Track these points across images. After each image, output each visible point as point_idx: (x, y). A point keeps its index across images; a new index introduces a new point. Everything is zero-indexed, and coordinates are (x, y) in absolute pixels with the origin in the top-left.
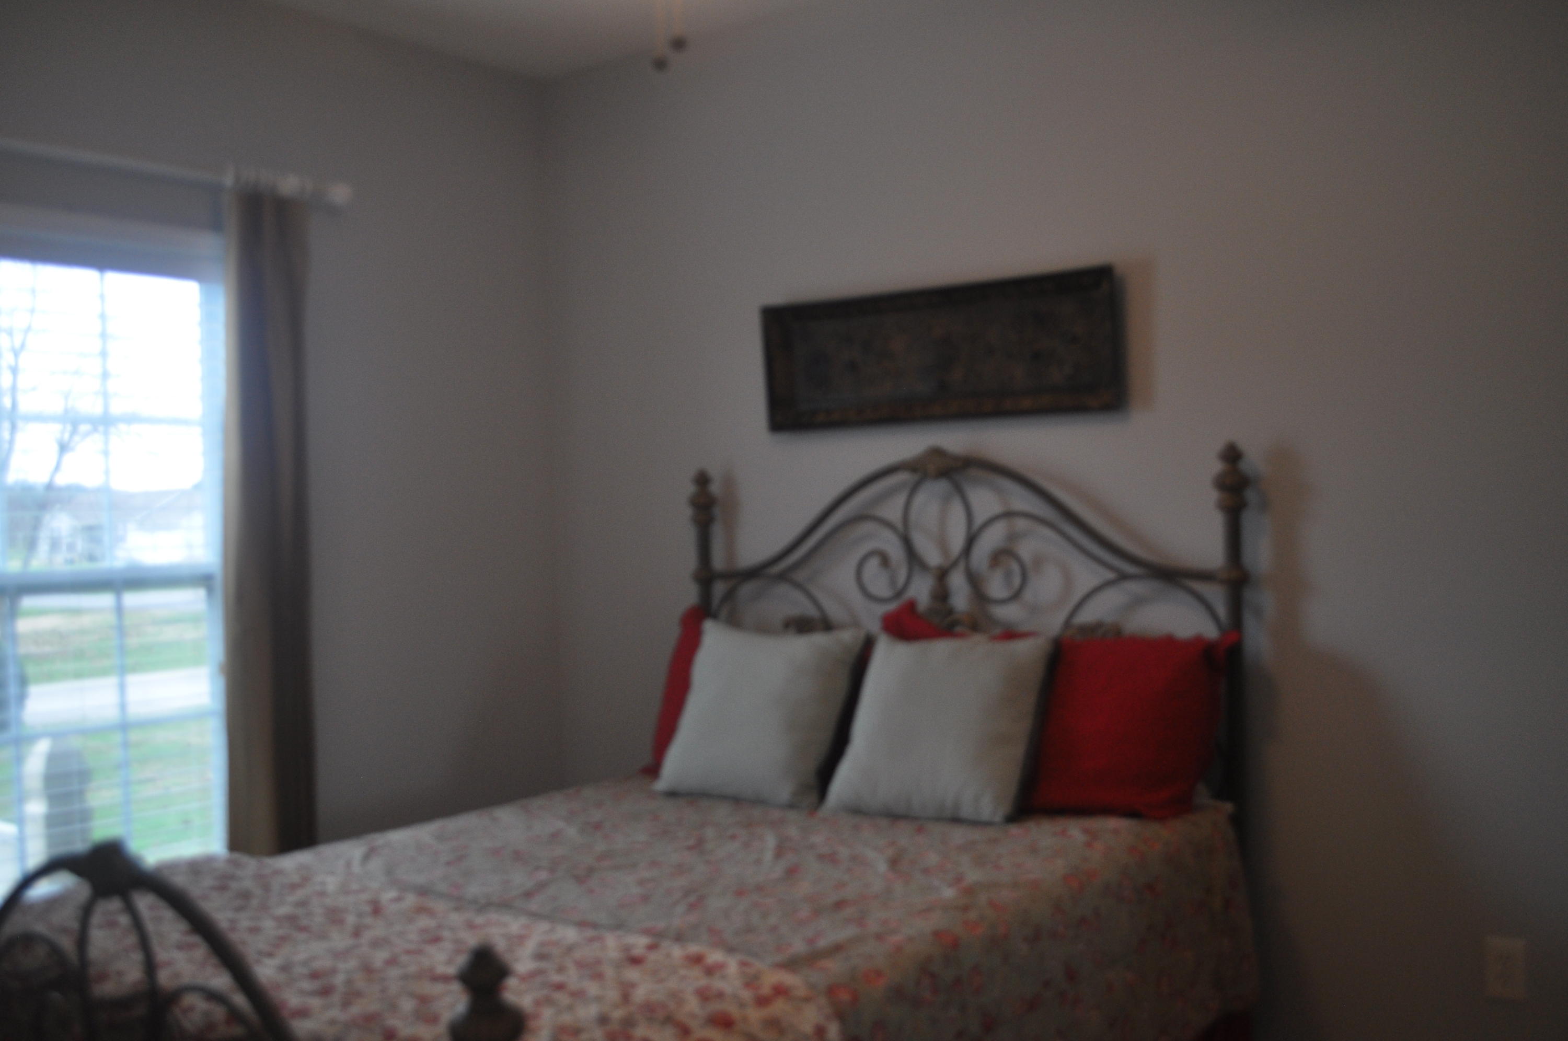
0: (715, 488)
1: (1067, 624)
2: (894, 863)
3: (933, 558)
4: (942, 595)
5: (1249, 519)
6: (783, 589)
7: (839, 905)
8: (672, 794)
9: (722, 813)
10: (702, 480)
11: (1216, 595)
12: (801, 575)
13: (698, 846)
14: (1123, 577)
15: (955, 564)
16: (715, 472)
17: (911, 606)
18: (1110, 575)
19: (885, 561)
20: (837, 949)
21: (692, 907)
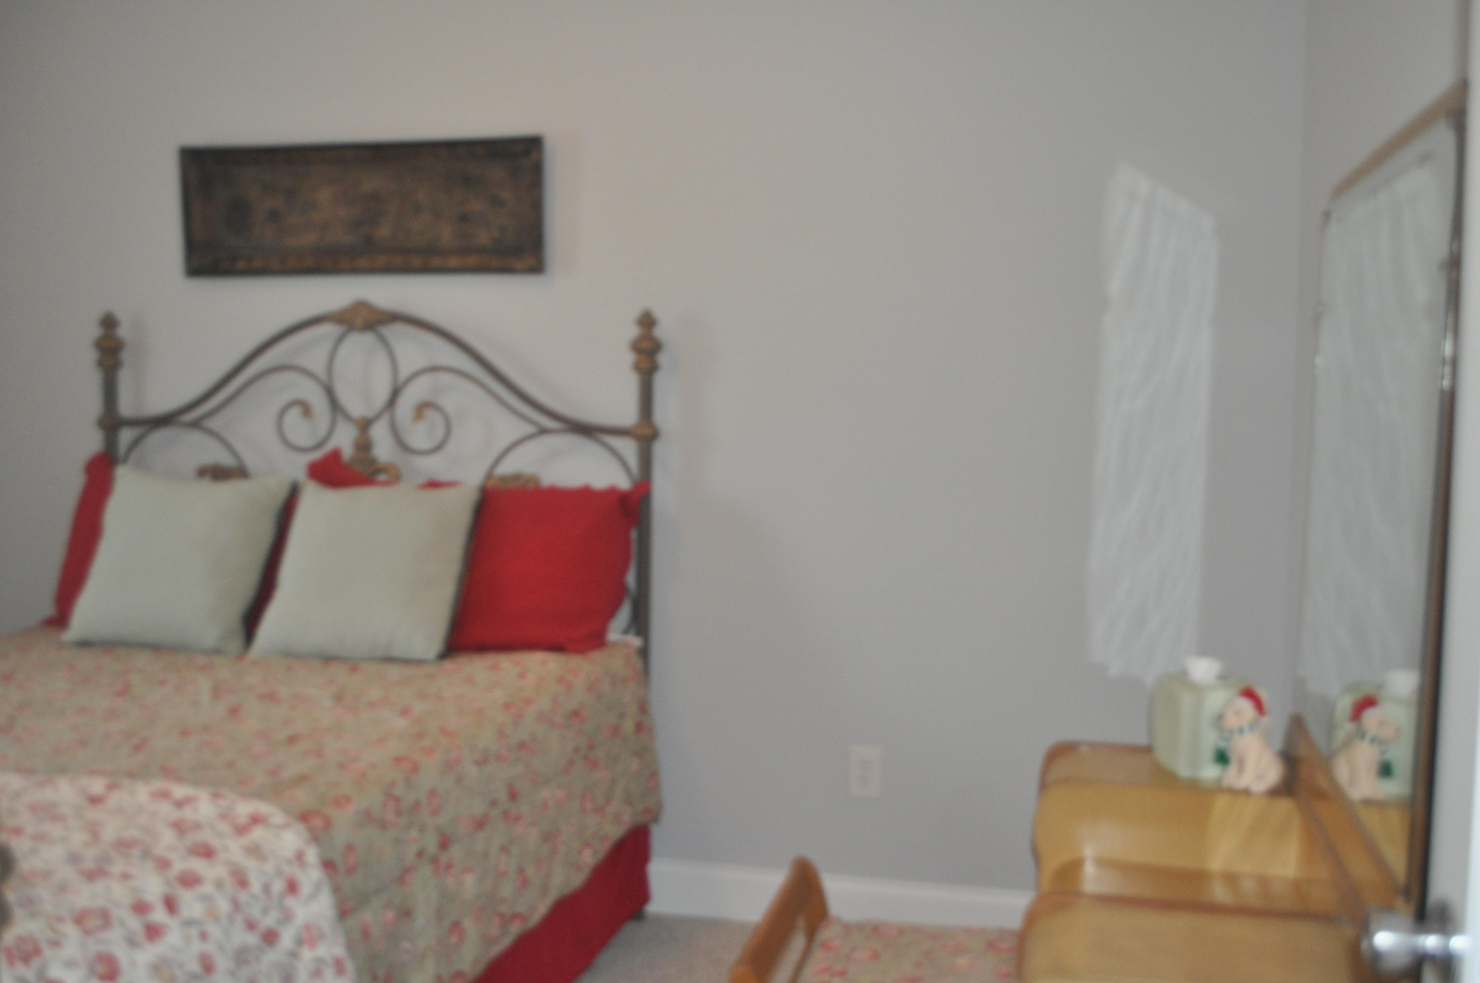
0: (123, 332)
1: (489, 475)
2: (339, 698)
3: (356, 408)
4: (364, 446)
5: (660, 381)
6: (195, 437)
7: (292, 740)
8: (85, 644)
9: (142, 659)
10: (109, 323)
11: (628, 448)
12: (214, 423)
13: (125, 691)
14: (543, 431)
15: (378, 416)
16: (121, 314)
17: (335, 455)
18: (530, 429)
19: (307, 410)
20: (303, 779)
21: (138, 748)
